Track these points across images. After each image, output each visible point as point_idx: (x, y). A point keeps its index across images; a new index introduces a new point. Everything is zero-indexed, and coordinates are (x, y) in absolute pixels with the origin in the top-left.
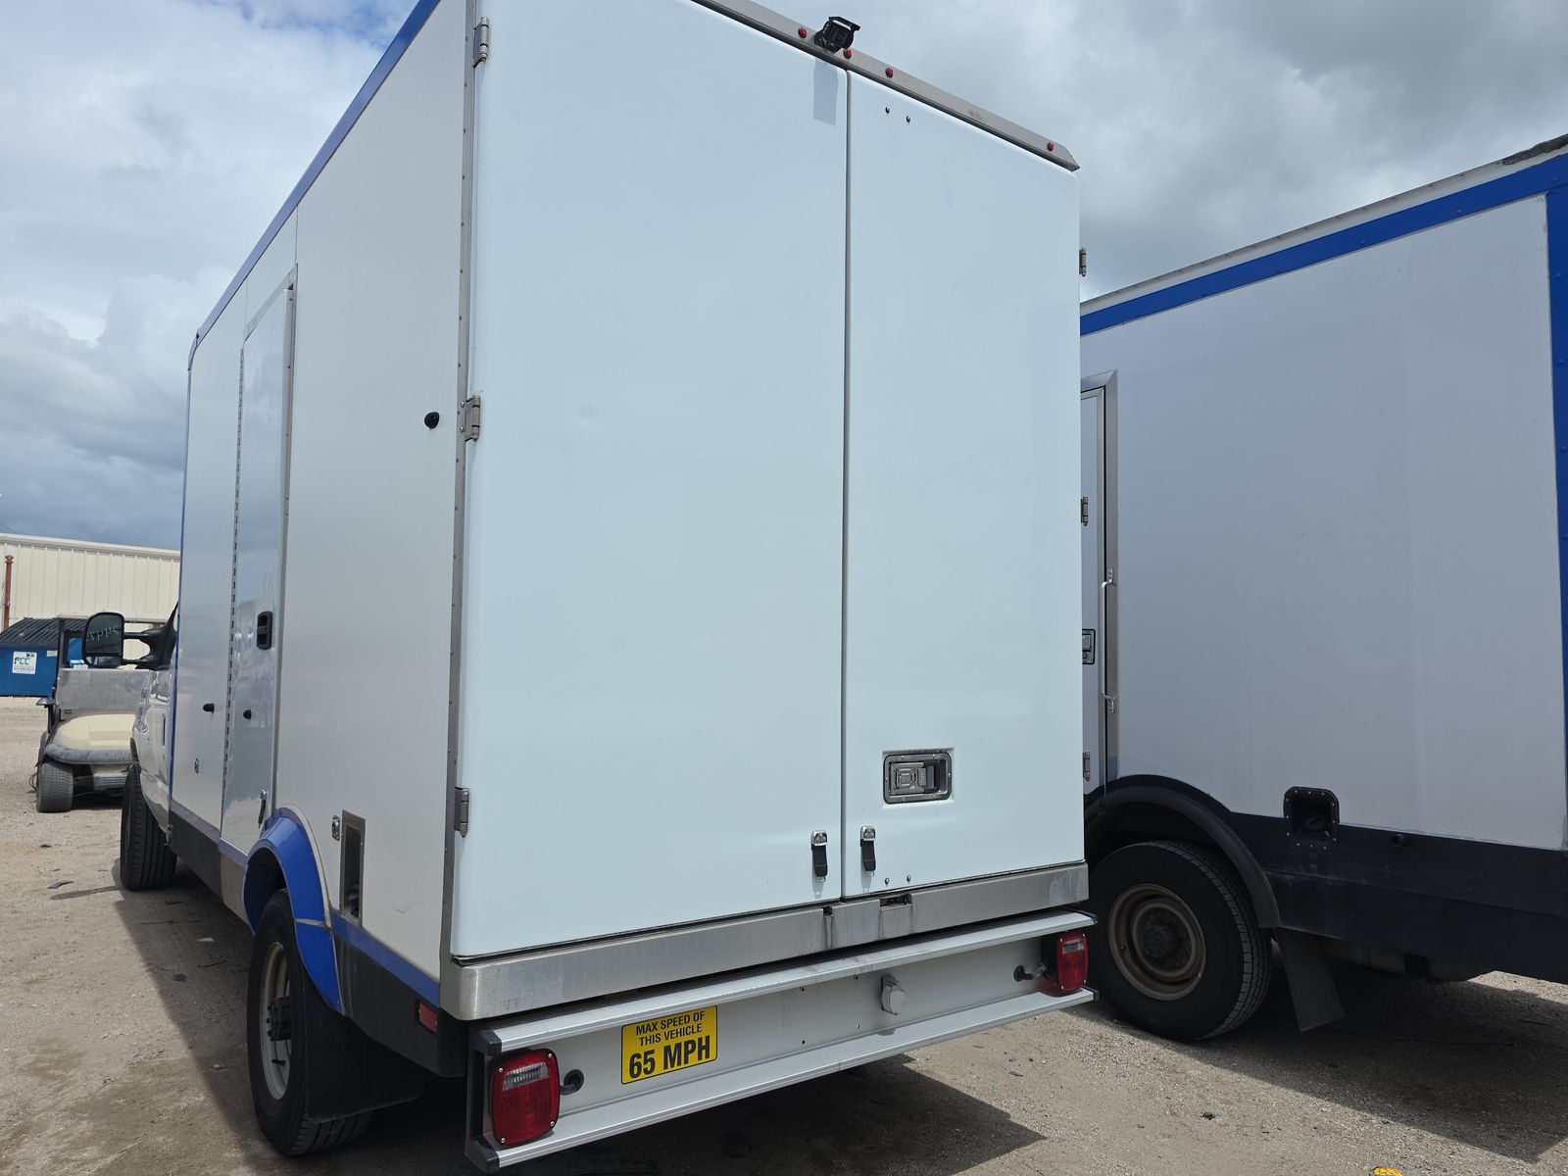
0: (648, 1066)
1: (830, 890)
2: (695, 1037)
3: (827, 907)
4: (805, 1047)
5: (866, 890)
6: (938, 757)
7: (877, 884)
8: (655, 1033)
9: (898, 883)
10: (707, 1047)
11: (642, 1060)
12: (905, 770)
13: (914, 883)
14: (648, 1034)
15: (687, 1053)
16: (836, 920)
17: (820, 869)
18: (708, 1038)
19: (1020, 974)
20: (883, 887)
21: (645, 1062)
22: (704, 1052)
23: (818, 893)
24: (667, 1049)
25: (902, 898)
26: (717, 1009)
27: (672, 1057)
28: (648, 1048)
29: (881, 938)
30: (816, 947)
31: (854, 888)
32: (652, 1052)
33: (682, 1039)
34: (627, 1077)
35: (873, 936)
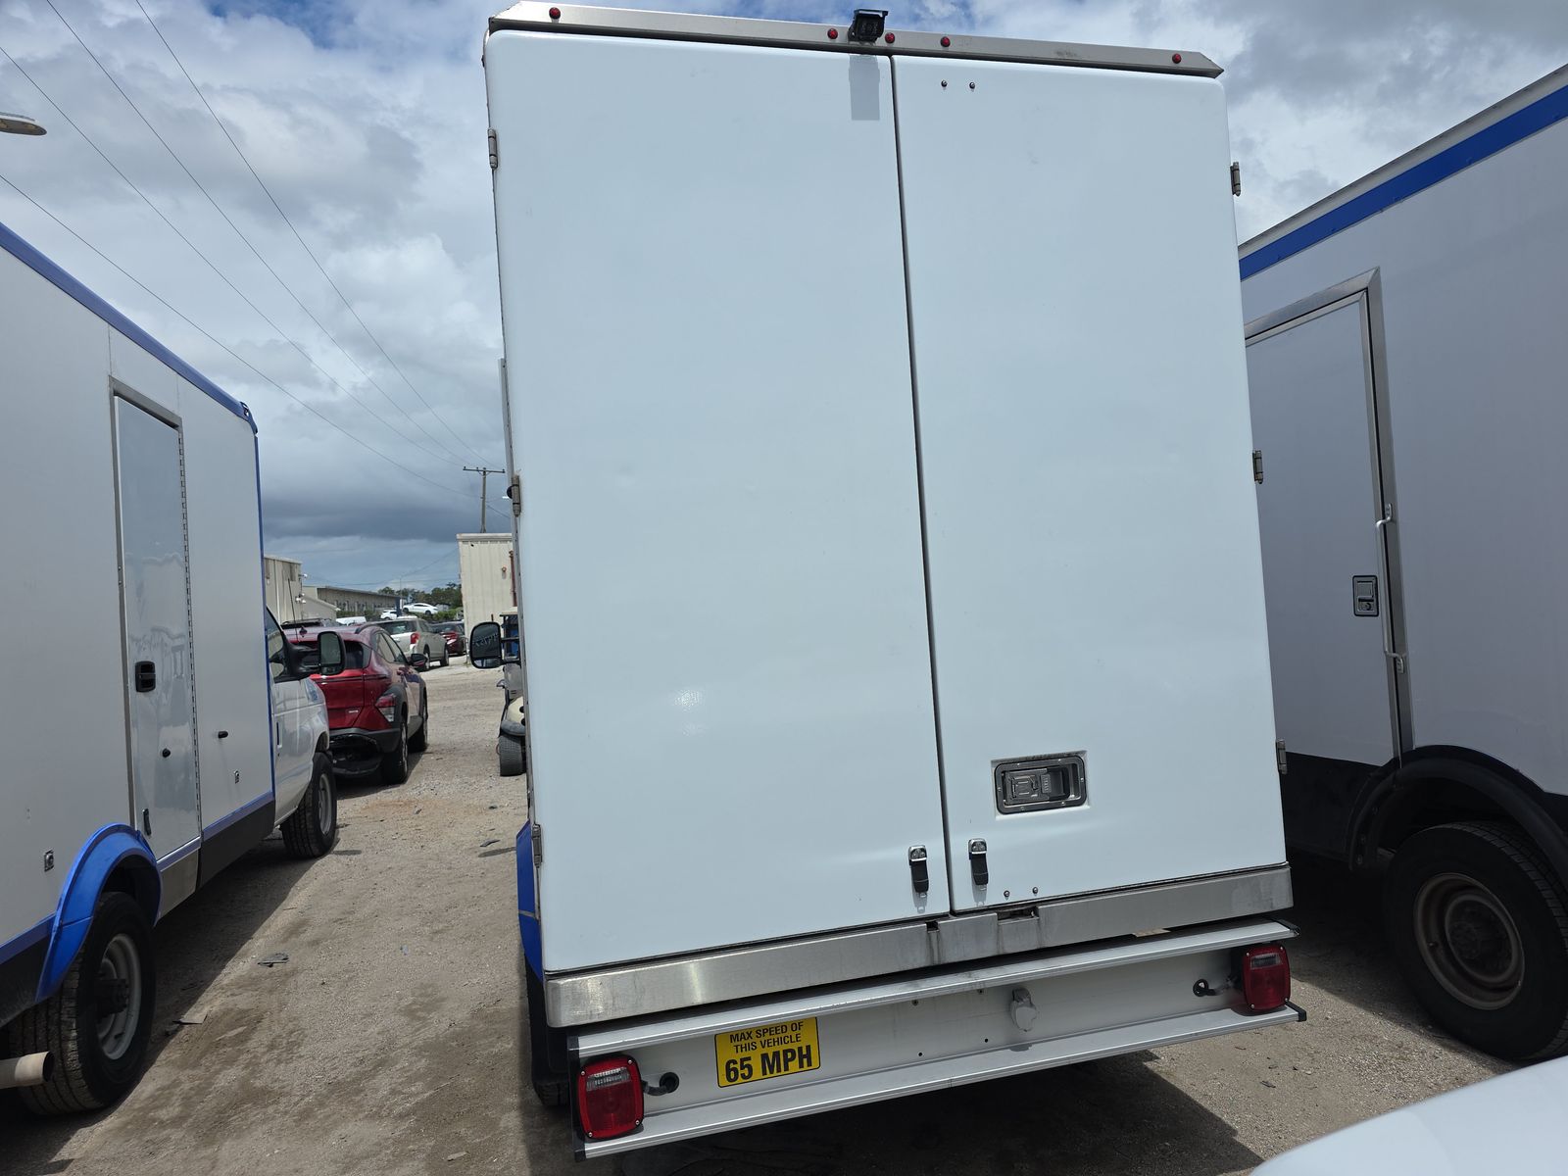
0: (746, 1072)
1: (936, 903)
2: (795, 1046)
3: (932, 922)
4: (921, 1059)
5: (980, 904)
6: (1070, 761)
7: (994, 896)
8: (750, 1041)
9: (1021, 895)
10: (808, 1056)
11: (738, 1066)
12: (1023, 778)
13: (1042, 895)
14: (743, 1042)
15: (786, 1061)
16: (943, 935)
17: (920, 883)
18: (808, 1048)
19: (1200, 991)
20: (1003, 900)
21: (742, 1068)
22: (805, 1060)
23: (921, 908)
24: (765, 1057)
25: (1027, 910)
26: (816, 1021)
27: (771, 1065)
28: (745, 1055)
29: (1001, 953)
30: (920, 961)
31: (966, 900)
32: (749, 1059)
33: (781, 1048)
34: (724, 1081)
35: (989, 951)
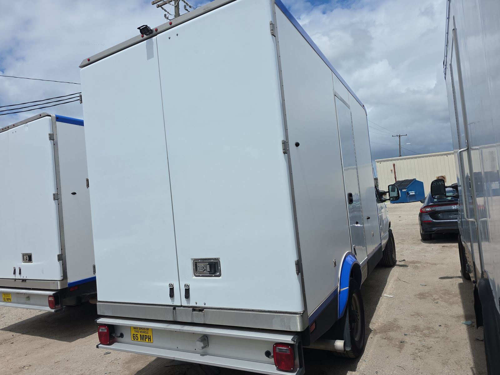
0: (137, 338)
1: (177, 302)
2: (147, 335)
3: (175, 307)
4: (177, 349)
5: (188, 305)
6: (215, 261)
7: (192, 304)
8: (137, 330)
9: (201, 304)
10: (150, 338)
11: (135, 336)
13: (207, 306)
14: (136, 330)
15: (146, 338)
16: (177, 312)
17: (172, 295)
18: (150, 336)
20: (195, 305)
21: (136, 337)
22: (149, 339)
23: (173, 302)
24: (141, 335)
25: (201, 310)
26: (153, 330)
27: (142, 338)
28: (137, 333)
29: (193, 322)
30: (171, 319)
31: (185, 303)
32: (137, 335)
33: (144, 334)
34: (133, 339)
35: (189, 321)
